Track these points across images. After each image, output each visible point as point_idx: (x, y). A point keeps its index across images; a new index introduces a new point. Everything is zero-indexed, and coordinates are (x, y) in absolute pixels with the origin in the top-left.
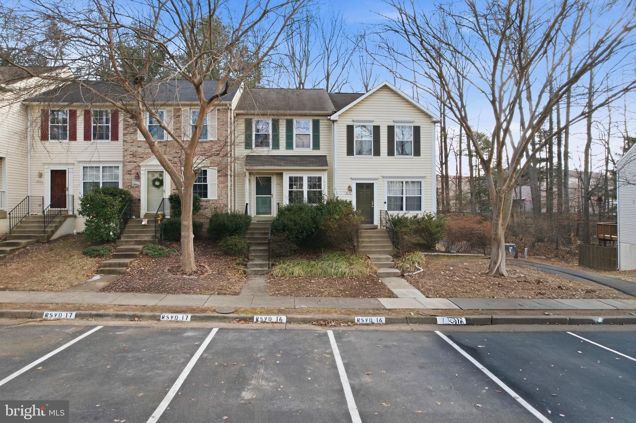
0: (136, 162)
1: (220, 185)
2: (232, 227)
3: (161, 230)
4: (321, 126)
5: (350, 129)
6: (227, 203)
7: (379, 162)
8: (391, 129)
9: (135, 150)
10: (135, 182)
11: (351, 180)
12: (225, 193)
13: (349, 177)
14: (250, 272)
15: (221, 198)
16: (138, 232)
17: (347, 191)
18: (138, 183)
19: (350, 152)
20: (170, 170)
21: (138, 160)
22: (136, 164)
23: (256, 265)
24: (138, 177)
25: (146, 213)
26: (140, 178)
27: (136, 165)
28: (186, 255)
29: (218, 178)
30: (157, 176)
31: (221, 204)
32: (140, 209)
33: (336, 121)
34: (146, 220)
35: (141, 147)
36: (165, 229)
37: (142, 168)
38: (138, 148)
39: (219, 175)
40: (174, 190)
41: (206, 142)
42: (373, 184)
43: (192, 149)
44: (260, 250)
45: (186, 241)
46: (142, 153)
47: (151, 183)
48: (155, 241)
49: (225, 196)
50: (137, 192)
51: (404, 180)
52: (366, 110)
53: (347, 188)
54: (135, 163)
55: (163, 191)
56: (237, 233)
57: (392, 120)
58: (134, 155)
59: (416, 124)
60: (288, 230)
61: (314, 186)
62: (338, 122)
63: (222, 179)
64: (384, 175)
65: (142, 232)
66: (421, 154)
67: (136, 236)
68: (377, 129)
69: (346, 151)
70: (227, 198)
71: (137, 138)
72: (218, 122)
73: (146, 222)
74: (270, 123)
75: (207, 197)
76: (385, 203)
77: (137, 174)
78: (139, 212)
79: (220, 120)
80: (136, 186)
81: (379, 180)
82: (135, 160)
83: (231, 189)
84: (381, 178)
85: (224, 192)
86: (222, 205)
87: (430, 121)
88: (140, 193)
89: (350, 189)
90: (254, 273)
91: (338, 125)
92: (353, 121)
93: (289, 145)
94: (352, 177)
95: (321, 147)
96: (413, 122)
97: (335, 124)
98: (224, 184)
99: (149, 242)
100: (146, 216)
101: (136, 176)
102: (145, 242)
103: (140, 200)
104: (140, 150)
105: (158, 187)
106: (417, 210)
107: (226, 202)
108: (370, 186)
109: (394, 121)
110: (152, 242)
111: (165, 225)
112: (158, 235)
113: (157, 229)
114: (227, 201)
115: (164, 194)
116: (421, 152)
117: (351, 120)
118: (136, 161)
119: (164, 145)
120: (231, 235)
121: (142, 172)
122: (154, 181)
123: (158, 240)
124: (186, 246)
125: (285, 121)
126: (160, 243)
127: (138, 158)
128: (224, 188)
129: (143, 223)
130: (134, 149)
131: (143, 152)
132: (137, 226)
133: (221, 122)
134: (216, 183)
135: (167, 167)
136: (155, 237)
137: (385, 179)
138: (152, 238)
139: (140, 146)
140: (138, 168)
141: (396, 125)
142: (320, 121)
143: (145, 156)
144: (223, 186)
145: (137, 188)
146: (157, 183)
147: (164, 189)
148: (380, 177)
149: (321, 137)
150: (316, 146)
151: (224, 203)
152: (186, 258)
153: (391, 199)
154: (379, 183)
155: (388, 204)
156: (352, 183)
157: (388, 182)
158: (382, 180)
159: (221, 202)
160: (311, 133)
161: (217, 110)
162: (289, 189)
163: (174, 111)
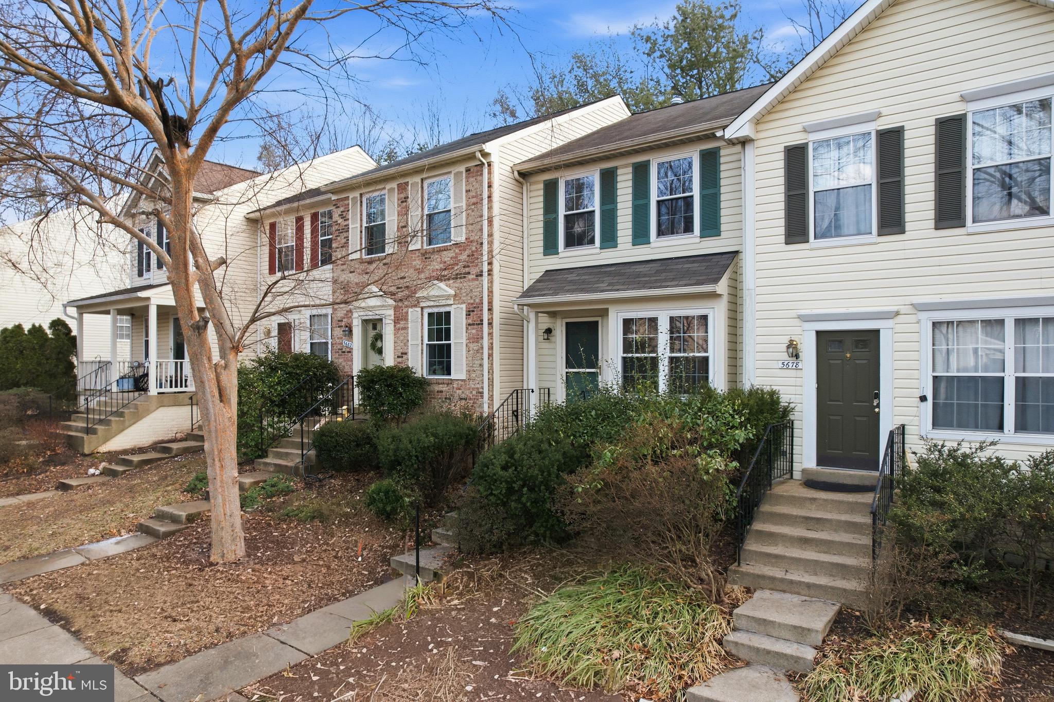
0: (348, 303)
1: (471, 345)
4: (722, 168)
5: (795, 158)
7: (898, 254)
9: (347, 278)
10: (346, 342)
11: (797, 322)
13: (793, 314)
15: (473, 375)
17: (785, 356)
18: (350, 344)
19: (794, 233)
21: (350, 298)
22: (347, 307)
24: (349, 331)
26: (352, 335)
27: (348, 309)
29: (467, 329)
30: (379, 328)
31: (473, 389)
33: (752, 139)
35: (354, 272)
37: (354, 315)
38: (351, 275)
39: (470, 321)
40: (398, 357)
41: (446, 249)
42: (877, 332)
47: (370, 343)
50: (349, 363)
51: (1009, 315)
53: (784, 347)
54: (347, 305)
55: (382, 360)
58: (345, 289)
62: (757, 144)
63: (474, 331)
64: (918, 300)
68: (891, 141)
69: (782, 230)
72: (468, 198)
74: (598, 181)
75: (449, 373)
76: (923, 399)
77: (348, 326)
79: (471, 194)
80: (347, 350)
81: (900, 319)
82: (346, 298)
83: (490, 356)
84: (909, 309)
85: (477, 362)
86: (474, 392)
88: (353, 363)
89: (794, 351)
91: (759, 151)
92: (802, 130)
93: (640, 236)
94: (804, 312)
95: (723, 227)
97: (749, 149)
98: (477, 342)
101: (346, 331)
103: (353, 378)
107: (481, 384)
117: (796, 128)
118: (348, 300)
119: (384, 264)
121: (355, 323)
122: (374, 340)
125: (631, 170)
127: (351, 293)
128: (477, 352)
133: (473, 197)
134: (464, 341)
137: (923, 316)
139: (353, 269)
140: (349, 315)
141: (974, 107)
142: (723, 152)
143: (359, 289)
144: (476, 348)
145: (348, 355)
146: (379, 344)
147: (383, 355)
148: (903, 310)
150: (710, 225)
151: (477, 389)
153: (943, 386)
154: (899, 328)
155: (935, 405)
156: (798, 330)
157: (935, 325)
158: (913, 318)
159: (473, 386)
160: (696, 192)
161: (464, 172)
162: (624, 353)
163: (398, 190)
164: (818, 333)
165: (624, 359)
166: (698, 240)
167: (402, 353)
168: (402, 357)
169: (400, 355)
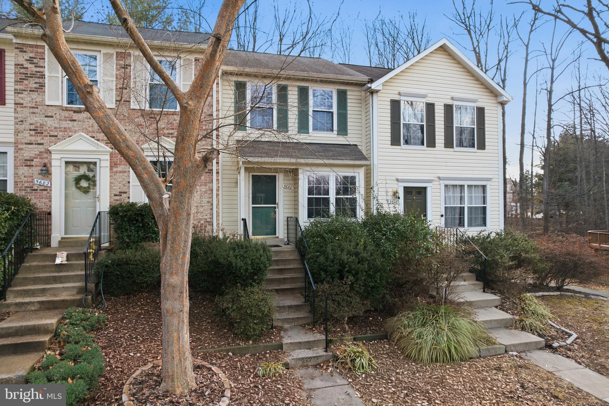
0: (43, 144)
1: (200, 188)
2: (247, 270)
3: (98, 275)
4: (348, 101)
5: (395, 105)
6: (212, 218)
7: (434, 156)
8: (449, 109)
9: (41, 122)
10: (39, 181)
11: (396, 182)
12: (208, 202)
13: (394, 178)
14: (293, 362)
15: (201, 209)
16: (47, 281)
17: (393, 198)
18: (47, 183)
19: (395, 141)
20: (130, 153)
21: (46, 140)
22: (41, 148)
23: (300, 345)
24: (46, 171)
25: (62, 238)
26: (51, 174)
27: (43, 150)
28: (176, 355)
30: (83, 170)
31: (201, 219)
32: (51, 230)
33: (377, 91)
34: (65, 254)
35: (52, 117)
36: (106, 275)
37: (53, 156)
38: (46, 119)
40: (115, 195)
41: (174, 114)
42: (425, 188)
43: (199, 98)
44: (290, 307)
45: (175, 321)
46: (55, 128)
47: (72, 183)
48: (86, 300)
49: (207, 207)
50: (44, 200)
51: (466, 183)
52: (416, 79)
53: (393, 194)
54: (41, 146)
55: (96, 198)
56: (254, 281)
57: (449, 97)
58: (37, 131)
59: (480, 105)
60: (349, 272)
61: (346, 191)
62: (379, 94)
64: (441, 175)
65: (56, 280)
66: (486, 147)
67: (43, 291)
68: (430, 107)
69: (389, 138)
70: (212, 209)
71: (43, 100)
73: (65, 259)
74: (275, 91)
76: (442, 216)
77: (45, 165)
78: (49, 236)
80: (43, 188)
81: (434, 183)
82: (39, 139)
83: (218, 195)
84: (437, 179)
85: (205, 200)
86: (202, 222)
87: (495, 102)
88: (50, 201)
89: (396, 194)
90: (300, 363)
91: (379, 98)
92: (399, 94)
93: (303, 127)
94: (399, 178)
95: (349, 131)
96: (475, 101)
97: (375, 96)
98: (206, 185)
99: (72, 303)
100: (64, 243)
101: (42, 170)
102: (64, 304)
103: (50, 214)
104: (49, 122)
105: (86, 191)
106: (481, 226)
107: (209, 216)
108: (422, 191)
109: (452, 99)
110: (79, 304)
111: (107, 266)
112: (91, 286)
113: (88, 272)
114: (212, 214)
115: (98, 203)
116: (487, 144)
117: (397, 92)
118: (42, 142)
120: (245, 285)
121: (55, 163)
122: (78, 180)
123: (92, 298)
124: (175, 334)
125: (297, 89)
126: (97, 303)
127: (46, 136)
128: (205, 192)
129: (58, 261)
130: (38, 119)
131: (57, 126)
132: (45, 267)
135: (123, 145)
136: (84, 290)
137: (441, 182)
138: (78, 293)
139: (50, 114)
140: (45, 155)
141: (455, 103)
142: (348, 93)
143: (61, 133)
144: (203, 190)
145: (45, 192)
146: (84, 184)
147: (98, 194)
148: (435, 179)
149: (349, 116)
150: (343, 130)
151: (206, 219)
152: (176, 361)
153: (448, 211)
154: (434, 187)
155: (445, 218)
156: (396, 186)
157: (446, 186)
158: (437, 183)
159: (201, 217)
160: (335, 110)
161: (194, 60)
162: (309, 195)
163: (117, 57)
164: (405, 188)
165: (309, 199)
166: (336, 136)
167: (120, 192)
168: (121, 195)
169: (118, 193)
